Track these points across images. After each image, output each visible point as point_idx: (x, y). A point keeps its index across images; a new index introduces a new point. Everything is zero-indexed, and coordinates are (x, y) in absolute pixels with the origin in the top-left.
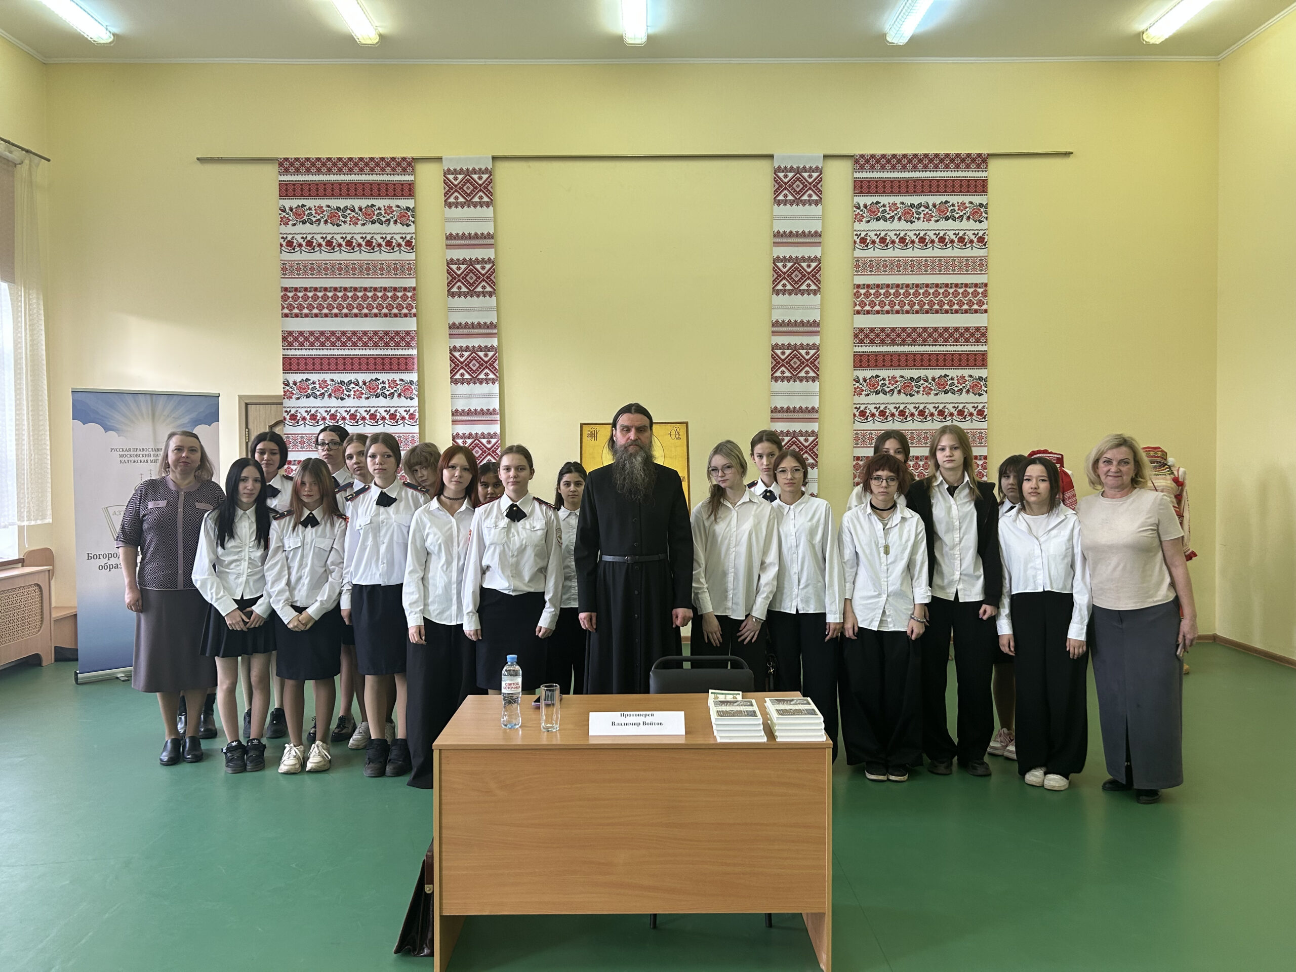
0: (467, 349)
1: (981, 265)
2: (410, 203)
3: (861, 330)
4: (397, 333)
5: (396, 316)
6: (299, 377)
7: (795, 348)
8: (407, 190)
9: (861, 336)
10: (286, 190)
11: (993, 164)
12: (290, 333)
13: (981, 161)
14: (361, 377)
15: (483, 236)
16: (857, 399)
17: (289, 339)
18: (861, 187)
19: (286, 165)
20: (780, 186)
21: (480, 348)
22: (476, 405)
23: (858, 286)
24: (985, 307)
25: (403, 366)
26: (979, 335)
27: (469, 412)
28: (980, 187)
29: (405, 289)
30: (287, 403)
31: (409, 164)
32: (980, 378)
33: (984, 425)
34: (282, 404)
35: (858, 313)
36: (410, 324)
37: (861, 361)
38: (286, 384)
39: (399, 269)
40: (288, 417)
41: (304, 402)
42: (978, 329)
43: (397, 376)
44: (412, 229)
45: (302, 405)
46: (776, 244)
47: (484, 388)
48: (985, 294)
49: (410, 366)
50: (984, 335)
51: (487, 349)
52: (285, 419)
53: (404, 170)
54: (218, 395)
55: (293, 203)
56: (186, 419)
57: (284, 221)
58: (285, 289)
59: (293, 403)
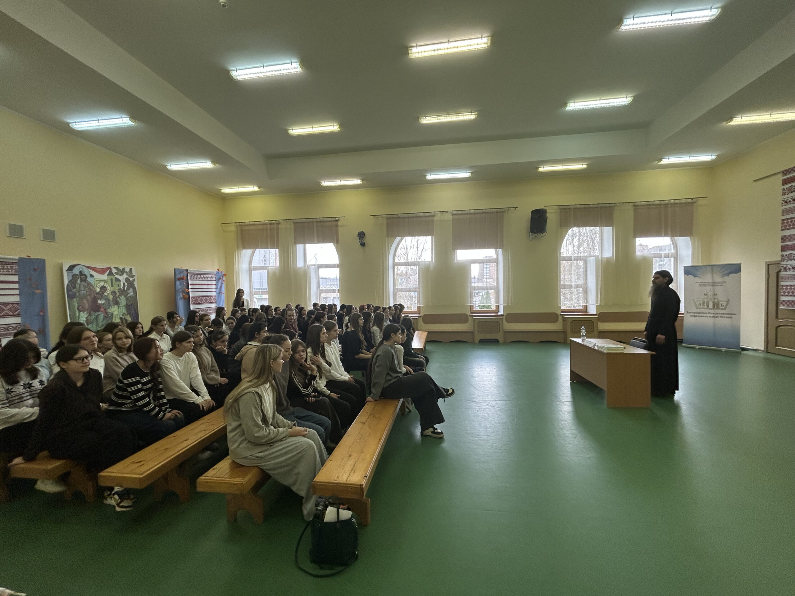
6: (788, 253)
10: (785, 182)
12: (785, 236)
17: (784, 239)
19: (785, 172)
30: (782, 263)
34: (780, 264)
38: (782, 256)
40: (782, 268)
41: (790, 262)
45: (788, 264)
52: (781, 269)
54: (741, 264)
55: (788, 186)
56: (726, 272)
57: (784, 194)
58: (784, 220)
59: (785, 263)
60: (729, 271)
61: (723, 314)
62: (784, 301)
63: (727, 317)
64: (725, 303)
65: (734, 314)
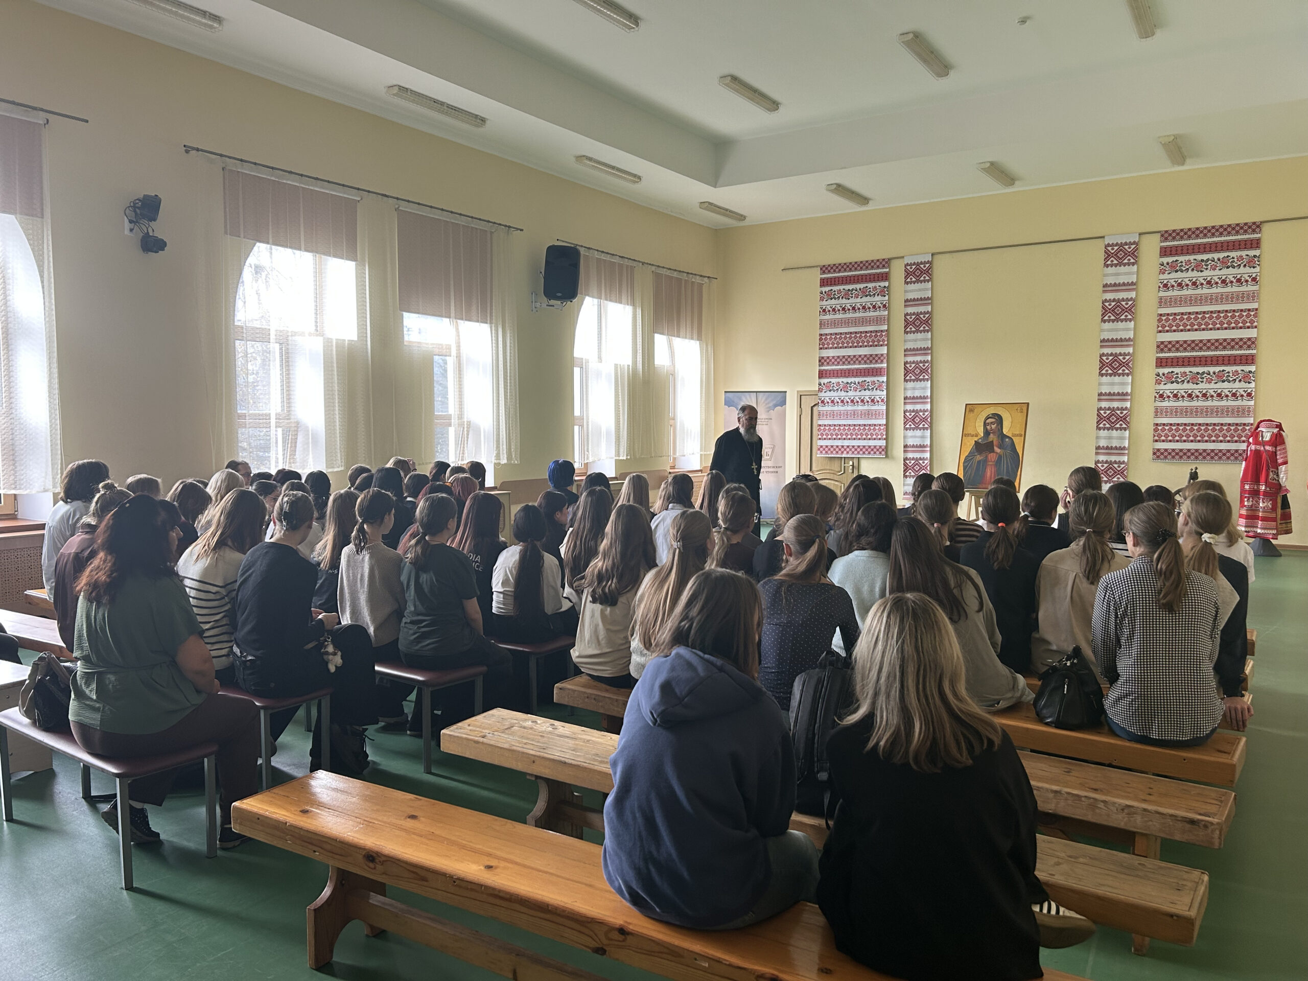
0: (914, 362)
1: (1253, 297)
2: (886, 284)
3: (1162, 343)
4: (876, 355)
5: (876, 346)
6: (825, 381)
7: (1116, 355)
8: (885, 277)
9: (1162, 346)
10: (824, 283)
11: (1265, 228)
12: (823, 358)
13: (1256, 227)
14: (857, 380)
15: (925, 299)
16: (1158, 387)
17: (822, 361)
18: (1165, 252)
19: (824, 269)
20: (1108, 255)
21: (921, 362)
22: (917, 393)
23: (1161, 315)
24: (1255, 324)
25: (879, 373)
26: (1251, 343)
27: (914, 398)
28: (1255, 244)
29: (882, 331)
30: (819, 394)
31: (887, 262)
32: (1250, 372)
33: (1252, 403)
34: (816, 395)
35: (1160, 332)
36: (884, 350)
37: (1160, 363)
38: (820, 384)
39: (878, 320)
40: (819, 402)
41: (828, 394)
42: (1249, 339)
43: (875, 379)
44: (887, 298)
45: (826, 395)
46: (1104, 291)
47: (922, 384)
48: (1255, 316)
49: (882, 373)
50: (1253, 343)
51: (924, 362)
52: (817, 402)
53: (884, 266)
54: (786, 392)
55: (827, 289)
56: (771, 404)
57: (822, 299)
58: (821, 335)
59: (822, 394)
60: (774, 402)
61: (769, 467)
62: (822, 447)
63: (772, 472)
64: (770, 451)
65: (780, 467)
